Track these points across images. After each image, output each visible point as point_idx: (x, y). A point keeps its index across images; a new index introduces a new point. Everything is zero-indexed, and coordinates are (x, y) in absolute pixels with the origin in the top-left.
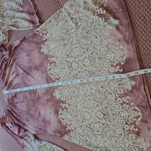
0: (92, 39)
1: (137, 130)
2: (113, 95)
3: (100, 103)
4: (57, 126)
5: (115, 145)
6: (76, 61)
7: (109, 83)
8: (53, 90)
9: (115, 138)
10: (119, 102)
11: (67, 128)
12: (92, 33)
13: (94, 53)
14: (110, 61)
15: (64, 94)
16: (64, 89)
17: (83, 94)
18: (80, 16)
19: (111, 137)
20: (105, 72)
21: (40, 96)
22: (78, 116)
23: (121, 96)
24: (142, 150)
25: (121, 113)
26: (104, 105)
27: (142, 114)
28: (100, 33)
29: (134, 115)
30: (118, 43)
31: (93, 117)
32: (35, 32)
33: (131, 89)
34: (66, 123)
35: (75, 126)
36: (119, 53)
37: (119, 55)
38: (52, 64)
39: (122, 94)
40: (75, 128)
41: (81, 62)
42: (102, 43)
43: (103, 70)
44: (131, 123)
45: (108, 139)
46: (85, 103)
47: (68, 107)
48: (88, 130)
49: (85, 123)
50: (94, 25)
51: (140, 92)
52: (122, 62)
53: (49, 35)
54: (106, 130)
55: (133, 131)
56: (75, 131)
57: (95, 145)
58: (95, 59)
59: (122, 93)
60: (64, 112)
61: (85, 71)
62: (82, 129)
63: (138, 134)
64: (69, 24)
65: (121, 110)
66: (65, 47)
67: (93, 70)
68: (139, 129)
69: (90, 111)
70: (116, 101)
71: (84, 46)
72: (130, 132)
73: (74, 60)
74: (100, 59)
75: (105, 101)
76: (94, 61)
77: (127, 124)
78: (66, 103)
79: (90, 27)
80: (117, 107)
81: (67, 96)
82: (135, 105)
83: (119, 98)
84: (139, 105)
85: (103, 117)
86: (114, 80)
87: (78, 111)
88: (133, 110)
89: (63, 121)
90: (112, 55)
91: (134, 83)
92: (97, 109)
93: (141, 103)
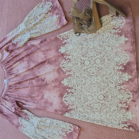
0: (105, 47)
1: (127, 107)
2: (114, 84)
4: (60, 106)
5: (108, 118)
6: (89, 60)
7: (112, 76)
8: (63, 79)
9: (110, 113)
10: (118, 88)
11: (68, 108)
12: (106, 43)
13: (105, 56)
14: (116, 62)
15: (72, 82)
16: (73, 78)
17: (90, 83)
18: (99, 32)
19: (107, 112)
20: (111, 69)
21: (48, 83)
22: (81, 98)
24: (129, 119)
25: (118, 95)
26: (106, 90)
27: (133, 96)
28: (112, 44)
29: (127, 97)
30: (124, 52)
31: (95, 99)
32: (57, 36)
33: (128, 81)
35: (77, 106)
36: (123, 58)
38: (67, 60)
39: (121, 84)
41: (93, 60)
42: (112, 50)
43: (109, 68)
44: (124, 102)
45: (104, 114)
46: (90, 89)
47: (74, 92)
48: (88, 108)
49: (86, 103)
50: (109, 38)
51: (134, 82)
52: (125, 63)
53: (69, 40)
54: (104, 108)
55: (124, 108)
56: (76, 109)
57: (92, 119)
60: (68, 96)
61: (95, 67)
62: (82, 108)
63: (128, 109)
66: (82, 50)
67: (102, 67)
68: (128, 106)
69: (93, 95)
70: (116, 88)
71: (98, 51)
72: (122, 108)
73: (87, 59)
74: (109, 60)
75: (107, 88)
76: (104, 61)
77: (120, 103)
78: (73, 89)
79: (105, 39)
80: (115, 92)
81: (75, 84)
82: (128, 91)
83: (118, 86)
84: (132, 90)
85: (103, 99)
86: (116, 74)
87: (82, 95)
88: (127, 94)
89: (67, 102)
90: (118, 59)
91: (130, 77)
92: (99, 93)
93: (133, 89)
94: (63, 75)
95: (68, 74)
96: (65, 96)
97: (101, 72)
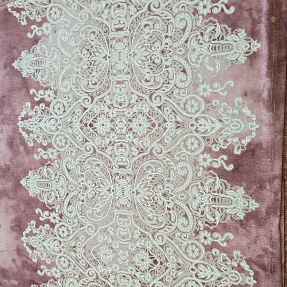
0: (170, 71)
2: (191, 221)
3: (151, 230)
4: (14, 260)
6: (111, 116)
7: (187, 188)
8: (24, 170)
10: (202, 241)
11: (39, 272)
12: (175, 58)
13: (168, 109)
14: (204, 138)
15: (54, 188)
16: (56, 175)
17: (110, 199)
18: (152, 5)
20: (183, 161)
22: (78, 250)
23: (212, 228)
25: (201, 267)
26: (160, 237)
27: (255, 282)
28: (197, 63)
29: (234, 279)
30: (240, 99)
31: (120, 262)
33: (242, 218)
34: (38, 258)
35: (63, 270)
36: (235, 123)
37: (234, 130)
38: (39, 106)
39: (215, 224)
40: (62, 276)
41: (123, 119)
42: (195, 89)
43: (178, 155)
46: (108, 223)
47: (57, 221)
49: (93, 270)
50: (186, 36)
51: (266, 230)
52: (239, 148)
53: (47, 28)
56: (61, 282)
58: (167, 124)
59: (217, 223)
60: (39, 232)
61: (130, 145)
62: (80, 282)
64: (115, 15)
65: (203, 262)
66: (88, 74)
67: (152, 148)
69: (116, 245)
70: (195, 238)
71: (145, 85)
73: (105, 112)
74: (178, 127)
75: (164, 229)
76: (161, 128)
78: (53, 210)
79: (173, 38)
80: (193, 251)
81: (62, 195)
82: (241, 258)
83: (204, 230)
84: (254, 259)
85: (148, 268)
86: (202, 185)
87: (82, 238)
88: (233, 268)
89: (33, 252)
90: (213, 125)
91: (254, 205)
92: (138, 244)
93: (259, 256)
94: (24, 159)
95: (41, 157)
96: (28, 230)
97: (148, 168)
